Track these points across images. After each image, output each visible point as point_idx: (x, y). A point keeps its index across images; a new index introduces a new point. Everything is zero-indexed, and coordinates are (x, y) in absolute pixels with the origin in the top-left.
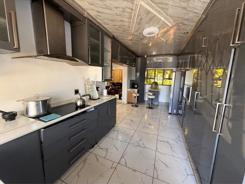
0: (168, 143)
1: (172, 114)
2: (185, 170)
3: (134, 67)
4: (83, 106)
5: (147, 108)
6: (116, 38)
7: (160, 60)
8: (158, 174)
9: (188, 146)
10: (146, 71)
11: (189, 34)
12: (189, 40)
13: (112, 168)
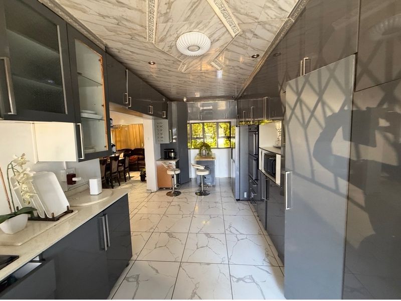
1: (241, 200)
3: (166, 118)
5: (196, 193)
6: (117, 56)
7: (208, 105)
10: (188, 125)
11: (259, 59)
12: (258, 70)
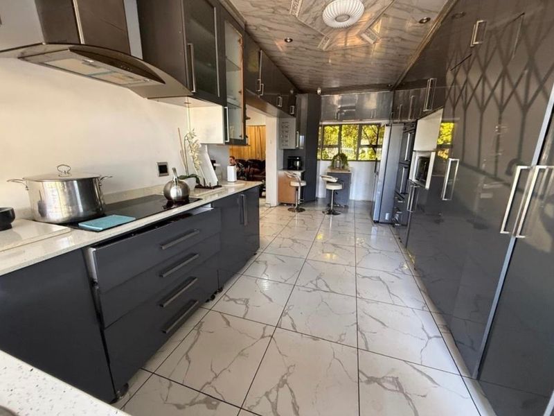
0: (381, 280)
1: (381, 223)
2: (423, 329)
3: (294, 115)
4: (184, 200)
5: (323, 212)
6: (253, 34)
8: (366, 343)
9: (424, 283)
10: (320, 128)
11: (430, 24)
12: (428, 41)
13: (263, 337)
